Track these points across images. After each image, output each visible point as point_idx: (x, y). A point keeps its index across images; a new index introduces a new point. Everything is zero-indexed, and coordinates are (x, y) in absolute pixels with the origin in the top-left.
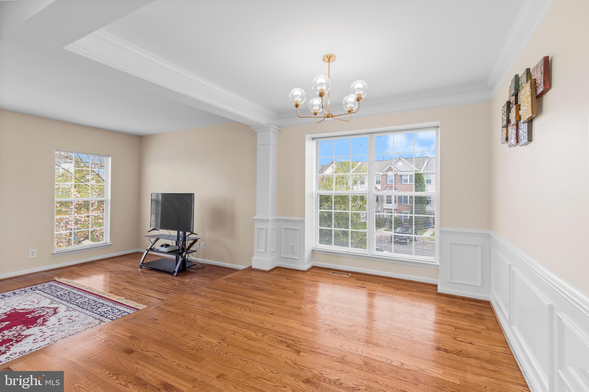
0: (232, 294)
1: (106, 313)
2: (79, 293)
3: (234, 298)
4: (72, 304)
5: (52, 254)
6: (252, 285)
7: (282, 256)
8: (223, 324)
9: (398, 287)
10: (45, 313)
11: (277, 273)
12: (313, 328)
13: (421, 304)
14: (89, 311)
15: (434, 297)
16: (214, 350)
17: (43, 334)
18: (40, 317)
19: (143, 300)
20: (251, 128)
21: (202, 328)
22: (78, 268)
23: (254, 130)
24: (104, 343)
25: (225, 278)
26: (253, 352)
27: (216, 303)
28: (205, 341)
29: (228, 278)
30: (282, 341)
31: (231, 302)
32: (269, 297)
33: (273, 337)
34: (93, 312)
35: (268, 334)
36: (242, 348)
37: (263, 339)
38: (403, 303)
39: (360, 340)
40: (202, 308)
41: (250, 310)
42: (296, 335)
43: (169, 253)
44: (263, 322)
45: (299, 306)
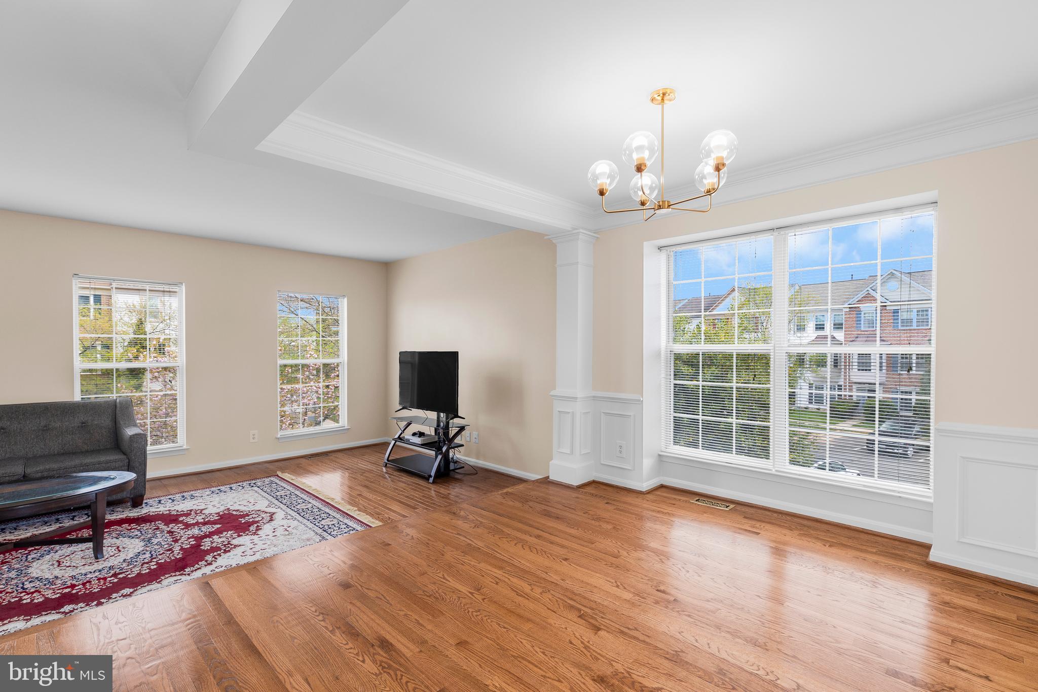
0: (507, 520)
1: (330, 528)
2: (302, 496)
3: (508, 526)
4: (292, 510)
5: (276, 438)
6: (543, 508)
7: (603, 463)
8: (482, 566)
9: (833, 540)
10: (260, 519)
11: (592, 492)
12: (634, 593)
13: (879, 579)
14: (311, 522)
15: (915, 569)
16: (461, 603)
17: (254, 546)
18: (254, 522)
19: (381, 514)
20: (546, 237)
21: (450, 566)
22: (307, 460)
23: (551, 241)
24: (317, 568)
25: (502, 492)
26: (520, 616)
27: (479, 530)
28: (451, 587)
29: (507, 494)
30: (572, 607)
31: (503, 532)
32: (567, 531)
33: (559, 598)
34: (315, 524)
35: (552, 592)
36: (503, 607)
37: (540, 597)
38: (836, 573)
39: (720, 629)
40: (457, 536)
41: (530, 549)
42: (599, 601)
43: (423, 445)
44: (547, 571)
45: (616, 551)
